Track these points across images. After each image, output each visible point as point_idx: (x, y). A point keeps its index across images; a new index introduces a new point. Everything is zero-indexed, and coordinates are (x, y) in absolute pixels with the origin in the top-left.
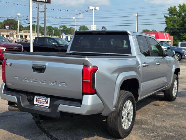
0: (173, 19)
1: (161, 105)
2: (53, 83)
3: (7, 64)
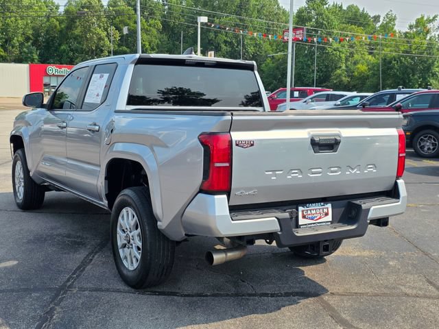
2: (353, 169)
3: (237, 145)
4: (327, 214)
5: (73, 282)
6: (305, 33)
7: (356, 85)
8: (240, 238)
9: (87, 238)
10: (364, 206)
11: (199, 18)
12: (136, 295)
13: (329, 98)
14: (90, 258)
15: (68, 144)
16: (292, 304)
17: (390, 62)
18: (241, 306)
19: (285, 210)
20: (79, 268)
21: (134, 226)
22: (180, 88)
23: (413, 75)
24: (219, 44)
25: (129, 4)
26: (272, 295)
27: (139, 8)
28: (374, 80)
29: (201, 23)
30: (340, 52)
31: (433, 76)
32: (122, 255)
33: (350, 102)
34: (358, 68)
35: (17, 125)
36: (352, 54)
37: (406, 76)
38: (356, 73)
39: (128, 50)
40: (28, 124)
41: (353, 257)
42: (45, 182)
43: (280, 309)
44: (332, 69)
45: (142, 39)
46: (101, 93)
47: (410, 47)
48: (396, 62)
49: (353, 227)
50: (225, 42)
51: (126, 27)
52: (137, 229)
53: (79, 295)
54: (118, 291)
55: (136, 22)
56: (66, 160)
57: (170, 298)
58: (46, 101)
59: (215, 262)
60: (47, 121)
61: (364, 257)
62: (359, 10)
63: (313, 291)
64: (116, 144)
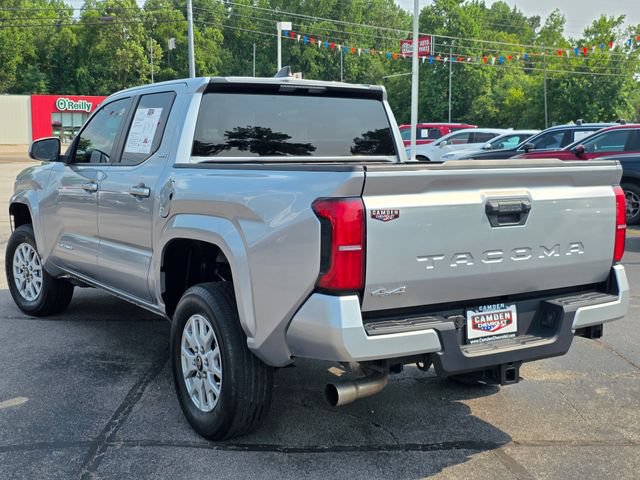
2: (549, 251)
3: (373, 217)
4: (509, 321)
5: (115, 432)
6: (433, 43)
7: (508, 118)
8: (380, 362)
9: (132, 359)
10: (567, 308)
11: (278, 24)
12: (214, 451)
13: (473, 139)
14: (139, 391)
15: (100, 215)
16: (457, 463)
17: (557, 85)
18: (378, 467)
19: (446, 317)
20: (122, 407)
21: (208, 343)
22: (257, 128)
23: (591, 102)
24: (307, 61)
25: (177, 7)
26: (425, 448)
27: (190, 11)
28: (534, 111)
29: (283, 31)
30: (483, 70)
31: (620, 104)
32: (189, 388)
33: (504, 143)
34: (510, 95)
35: (19, 187)
36: (500, 75)
37: (581, 104)
38: (507, 102)
39: (176, 73)
40: (36, 186)
41: (540, 382)
42: (64, 273)
43: (440, 470)
44: (473, 97)
45: (196, 57)
46: (151, 138)
47: (587, 62)
48: (565, 84)
49: (551, 341)
50: (317, 58)
51: (173, 39)
52: (213, 348)
53: (126, 453)
54: (186, 445)
55: (186, 33)
56: (97, 241)
57: (268, 454)
58: (64, 151)
59: (341, 401)
60: (67, 182)
61: (556, 382)
62: (509, 8)
63: (487, 440)
64: (177, 217)
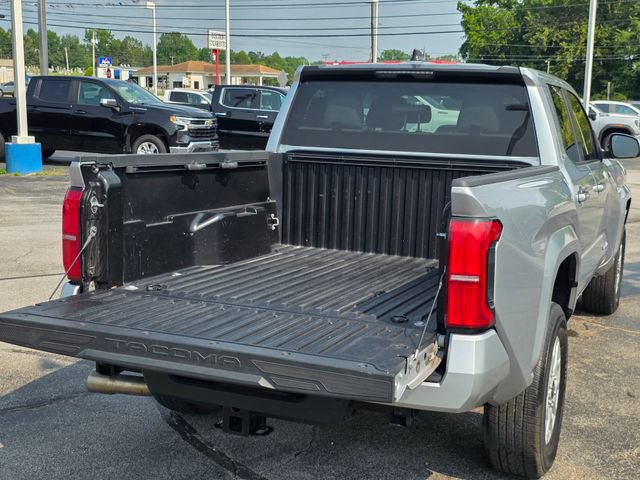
0: (487, 14)
1: (581, 333)
